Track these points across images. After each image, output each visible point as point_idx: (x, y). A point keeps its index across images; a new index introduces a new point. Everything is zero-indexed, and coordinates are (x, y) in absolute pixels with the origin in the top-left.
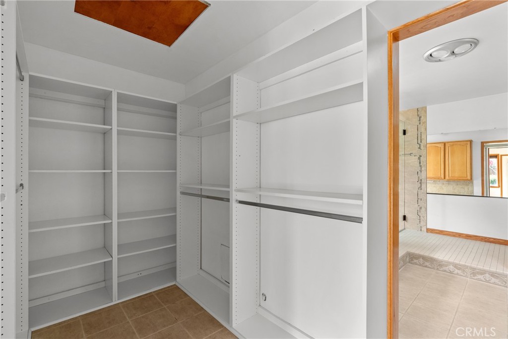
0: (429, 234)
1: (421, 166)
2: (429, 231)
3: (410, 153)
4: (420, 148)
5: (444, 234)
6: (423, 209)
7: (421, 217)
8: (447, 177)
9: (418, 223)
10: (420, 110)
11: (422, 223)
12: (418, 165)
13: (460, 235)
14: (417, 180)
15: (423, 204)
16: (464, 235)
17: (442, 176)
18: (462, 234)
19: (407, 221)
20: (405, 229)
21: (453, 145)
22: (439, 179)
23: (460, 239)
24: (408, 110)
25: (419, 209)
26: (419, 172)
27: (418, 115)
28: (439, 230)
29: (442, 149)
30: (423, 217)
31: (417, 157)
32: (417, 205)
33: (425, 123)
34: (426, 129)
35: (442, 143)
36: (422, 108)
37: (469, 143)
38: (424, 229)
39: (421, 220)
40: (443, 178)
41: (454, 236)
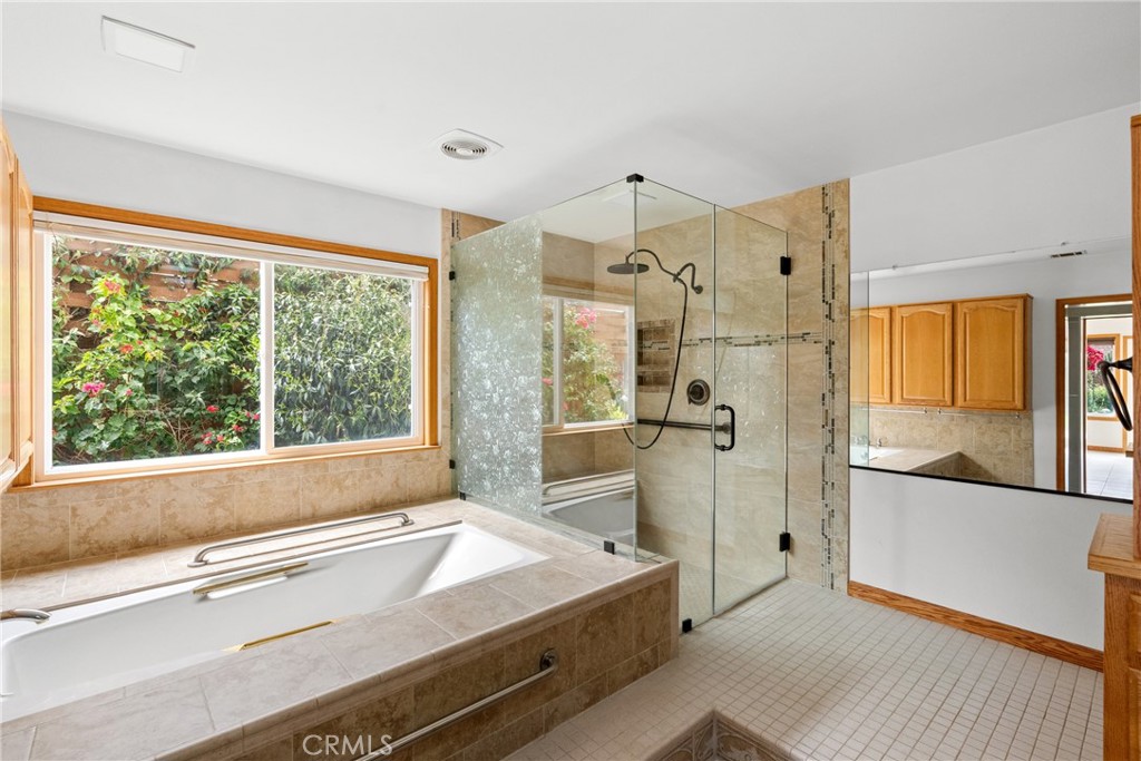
0: (856, 601)
1: (832, 376)
2: (856, 590)
3: (800, 332)
4: (829, 316)
5: (899, 608)
6: (839, 519)
7: (834, 545)
8: (960, 401)
9: (825, 559)
10: (829, 191)
11: (835, 560)
12: (825, 373)
13: (946, 617)
14: (821, 422)
15: (839, 499)
16: (960, 619)
17: (948, 398)
18: (956, 613)
19: (792, 553)
20: (786, 577)
21: (977, 309)
22: (939, 404)
23: (947, 627)
24: (797, 194)
25: (826, 517)
26: (828, 395)
27: (825, 209)
28: (883, 592)
29: (948, 321)
30: (839, 544)
31: (821, 347)
32: (820, 503)
33: (846, 232)
34: (847, 255)
35: (948, 303)
36: (837, 185)
37: (1020, 303)
38: (841, 583)
39: (833, 555)
40: (949, 403)
41: (929, 617)
